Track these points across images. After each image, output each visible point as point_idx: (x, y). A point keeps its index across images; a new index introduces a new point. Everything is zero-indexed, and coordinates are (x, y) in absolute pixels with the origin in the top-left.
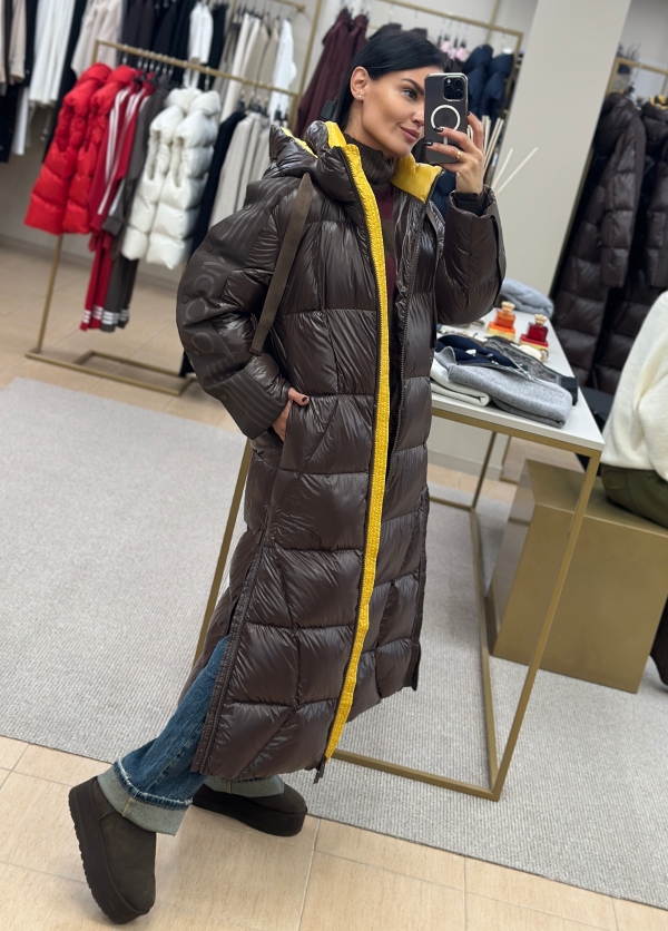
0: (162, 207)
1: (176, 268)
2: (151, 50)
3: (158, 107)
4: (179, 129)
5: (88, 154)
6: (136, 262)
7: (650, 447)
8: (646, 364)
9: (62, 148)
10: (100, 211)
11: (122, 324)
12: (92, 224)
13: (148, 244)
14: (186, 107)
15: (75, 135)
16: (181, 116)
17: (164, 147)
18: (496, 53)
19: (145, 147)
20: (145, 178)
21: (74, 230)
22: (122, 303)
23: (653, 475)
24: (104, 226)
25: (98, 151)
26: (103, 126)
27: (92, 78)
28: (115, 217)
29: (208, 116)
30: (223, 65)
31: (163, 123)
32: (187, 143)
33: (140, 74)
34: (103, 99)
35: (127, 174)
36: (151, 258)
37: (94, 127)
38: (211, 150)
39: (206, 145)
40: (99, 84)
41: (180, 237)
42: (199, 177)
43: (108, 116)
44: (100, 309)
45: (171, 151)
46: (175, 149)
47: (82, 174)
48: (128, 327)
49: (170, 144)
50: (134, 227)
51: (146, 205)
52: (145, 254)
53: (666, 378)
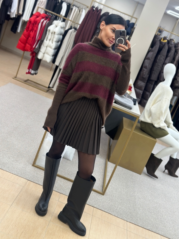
0: (48, 48)
1: (50, 63)
2: (49, 10)
3: (50, 24)
4: (54, 30)
5: (33, 33)
6: (40, 60)
7: (152, 118)
8: (154, 98)
9: (27, 31)
10: (34, 47)
11: (36, 74)
12: (32, 50)
13: (44, 56)
14: (57, 25)
15: (30, 28)
16: (55, 27)
17: (50, 34)
18: (131, 22)
19: (46, 33)
20: (45, 40)
21: (27, 50)
22: (36, 69)
23: (152, 125)
24: (34, 50)
25: (35, 32)
26: (37, 27)
27: (36, 15)
28: (37, 49)
29: (62, 28)
30: (68, 17)
31: (51, 28)
32: (56, 33)
33: (47, 16)
34: (38, 20)
35: (41, 39)
36: (44, 59)
37: (35, 26)
38: (62, 36)
39: (61, 34)
40: (37, 17)
41: (51, 55)
42: (58, 42)
43: (38, 24)
44: (31, 69)
45: (52, 35)
46: (53, 34)
48: (37, 75)
49: (52, 33)
50: (41, 52)
51: (44, 47)
52: (43, 58)
53: (158, 103)
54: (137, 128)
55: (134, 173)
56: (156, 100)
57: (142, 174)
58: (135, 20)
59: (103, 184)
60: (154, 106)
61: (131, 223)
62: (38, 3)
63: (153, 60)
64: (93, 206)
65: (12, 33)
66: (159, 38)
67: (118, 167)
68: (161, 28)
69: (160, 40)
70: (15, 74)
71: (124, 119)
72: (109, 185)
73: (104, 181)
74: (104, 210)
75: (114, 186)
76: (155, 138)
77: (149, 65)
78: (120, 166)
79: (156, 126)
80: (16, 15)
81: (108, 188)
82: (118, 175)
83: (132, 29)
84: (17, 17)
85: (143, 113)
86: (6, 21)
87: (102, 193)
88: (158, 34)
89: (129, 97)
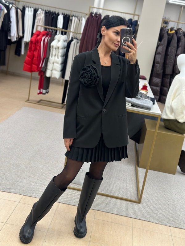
0: (55, 64)
1: (59, 78)
2: (48, 26)
3: (52, 40)
4: (57, 45)
5: (36, 52)
6: (49, 78)
7: (175, 114)
8: (173, 93)
9: (30, 51)
10: (40, 66)
11: (47, 93)
12: (39, 69)
13: (52, 73)
14: (59, 39)
15: (33, 48)
16: (58, 41)
17: (54, 49)
18: (134, 20)
19: (50, 50)
20: (50, 57)
21: (35, 71)
22: (47, 87)
23: (176, 121)
24: (41, 70)
25: (39, 52)
27: (36, 34)
28: (44, 67)
29: (65, 41)
30: (68, 29)
31: (54, 44)
32: (60, 48)
33: (48, 32)
34: (39, 39)
35: (46, 57)
36: (53, 76)
37: (37, 46)
38: (66, 49)
39: (65, 48)
40: (38, 35)
41: (59, 71)
42: (63, 56)
43: (40, 43)
44: (42, 89)
45: (56, 50)
46: (57, 50)
47: (35, 57)
48: (49, 93)
49: (56, 49)
50: (48, 69)
51: (51, 64)
52: (51, 76)
53: (178, 97)
54: (160, 127)
55: (168, 175)
56: (175, 94)
57: (176, 173)
58: (137, 17)
59: (137, 192)
60: (175, 101)
61: (174, 227)
62: (36, 21)
63: (164, 54)
64: (132, 217)
65: (17, 56)
66: (166, 30)
67: (149, 171)
68: (166, 20)
69: (167, 32)
70: (27, 97)
71: (146, 120)
72: (144, 192)
73: (137, 189)
74: (143, 219)
75: (149, 192)
76: (182, 134)
77: (161, 60)
78: (152, 170)
79: (181, 121)
80: (17, 38)
81: (143, 195)
82: (151, 179)
83: (136, 27)
84: (18, 39)
85: (164, 110)
86: (8, 46)
87: (138, 201)
88: (164, 26)
89: (146, 97)
